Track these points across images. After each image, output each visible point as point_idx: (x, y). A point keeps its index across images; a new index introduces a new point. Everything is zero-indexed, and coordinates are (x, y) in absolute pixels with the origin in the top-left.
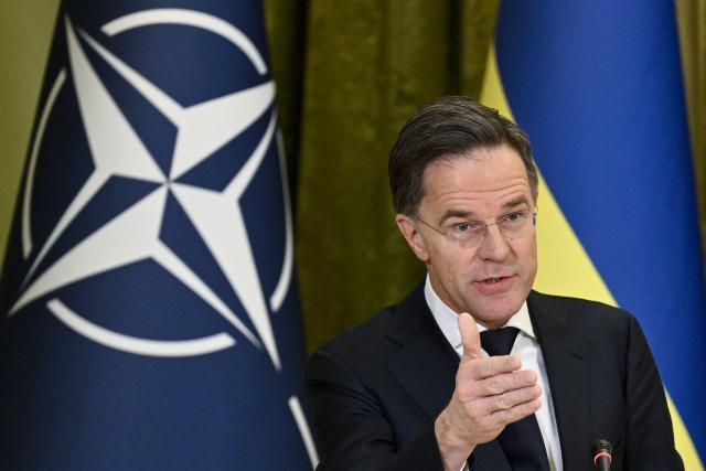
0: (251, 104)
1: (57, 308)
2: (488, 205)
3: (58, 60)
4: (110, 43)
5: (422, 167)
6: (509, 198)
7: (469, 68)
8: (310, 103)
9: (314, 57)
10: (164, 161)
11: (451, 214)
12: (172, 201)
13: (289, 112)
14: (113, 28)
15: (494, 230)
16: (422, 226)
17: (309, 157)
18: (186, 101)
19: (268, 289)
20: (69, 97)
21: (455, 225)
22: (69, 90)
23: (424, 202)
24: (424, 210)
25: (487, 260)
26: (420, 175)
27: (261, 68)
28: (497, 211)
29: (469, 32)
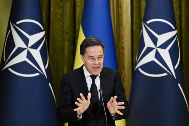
0: (41, 35)
1: (10, 69)
2: (96, 55)
3: (9, 28)
4: (17, 25)
5: (86, 48)
6: (100, 55)
7: (77, 28)
8: (51, 34)
9: (51, 27)
10: (27, 45)
11: (90, 56)
12: (28, 51)
13: (47, 36)
14: (18, 23)
15: (97, 59)
16: (84, 58)
17: (51, 43)
18: (30, 34)
19: (45, 65)
20: (11, 34)
21: (90, 58)
22: (11, 33)
23: (86, 54)
24: (86, 55)
25: (95, 64)
26: (85, 49)
27: (43, 29)
28: (97, 57)
29: (77, 22)
